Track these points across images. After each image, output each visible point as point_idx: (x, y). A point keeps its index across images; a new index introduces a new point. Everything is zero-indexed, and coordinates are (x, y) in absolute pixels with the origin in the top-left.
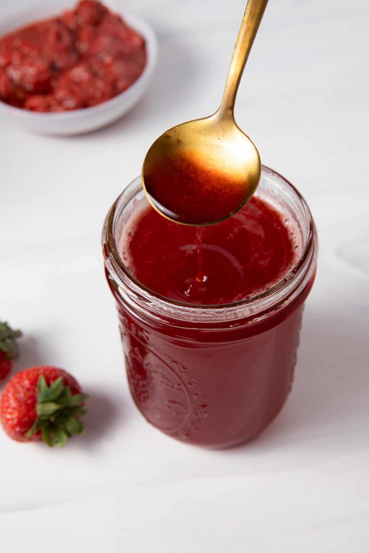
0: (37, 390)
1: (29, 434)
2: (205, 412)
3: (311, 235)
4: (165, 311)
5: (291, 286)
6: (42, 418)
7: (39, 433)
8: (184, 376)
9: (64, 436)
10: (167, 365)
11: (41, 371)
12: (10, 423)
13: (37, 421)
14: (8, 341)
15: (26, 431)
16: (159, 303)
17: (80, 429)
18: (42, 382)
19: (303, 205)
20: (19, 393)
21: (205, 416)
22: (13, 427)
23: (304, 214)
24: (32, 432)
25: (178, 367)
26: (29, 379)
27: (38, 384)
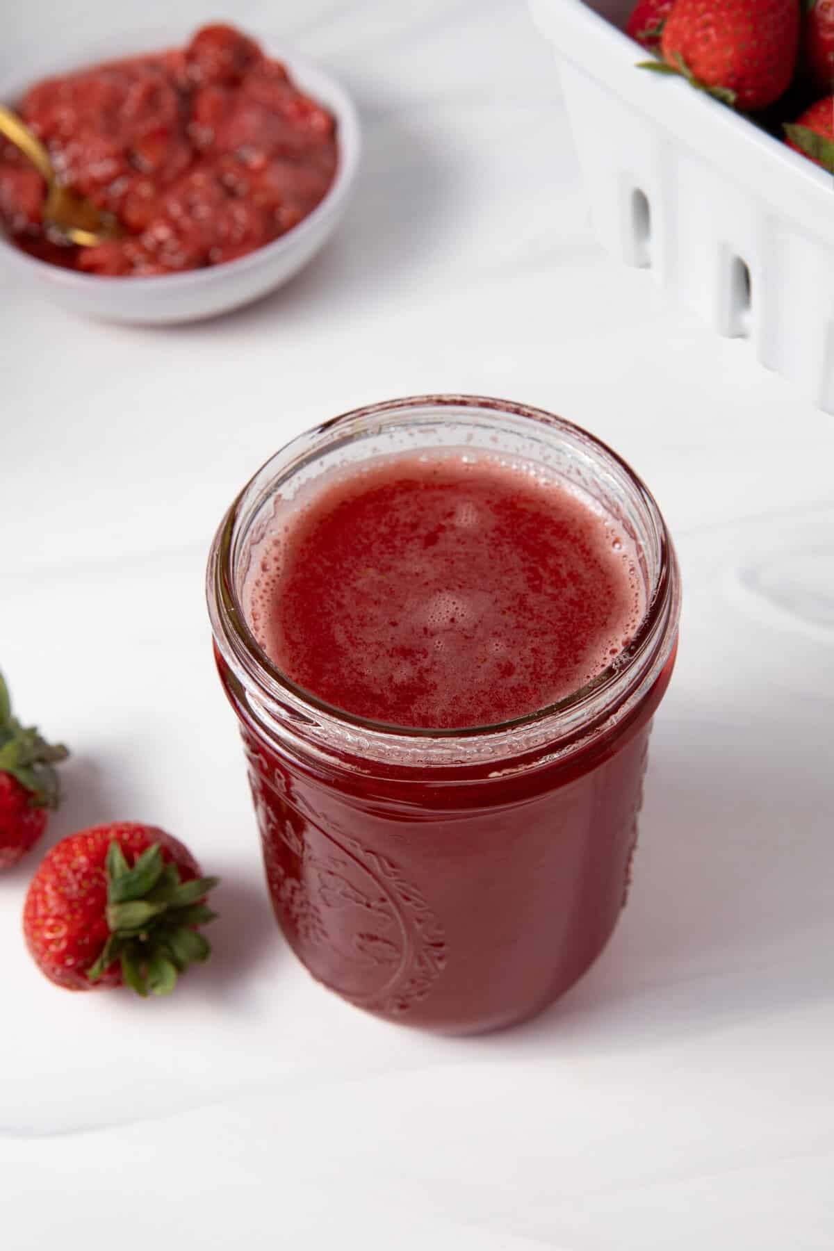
0: (106, 875)
1: (94, 971)
2: (440, 958)
3: (664, 570)
4: (349, 743)
5: (624, 683)
6: (121, 935)
7: (115, 968)
8: (392, 881)
9: (170, 972)
10: (357, 860)
11: (112, 835)
12: (53, 948)
13: (110, 941)
14: (38, 767)
15: (89, 966)
16: (336, 728)
17: (204, 952)
18: (116, 858)
19: (645, 502)
20: (68, 885)
21: (441, 965)
22: (60, 958)
23: (650, 523)
24: (102, 966)
25: (380, 862)
26: (87, 854)
27: (108, 862)
